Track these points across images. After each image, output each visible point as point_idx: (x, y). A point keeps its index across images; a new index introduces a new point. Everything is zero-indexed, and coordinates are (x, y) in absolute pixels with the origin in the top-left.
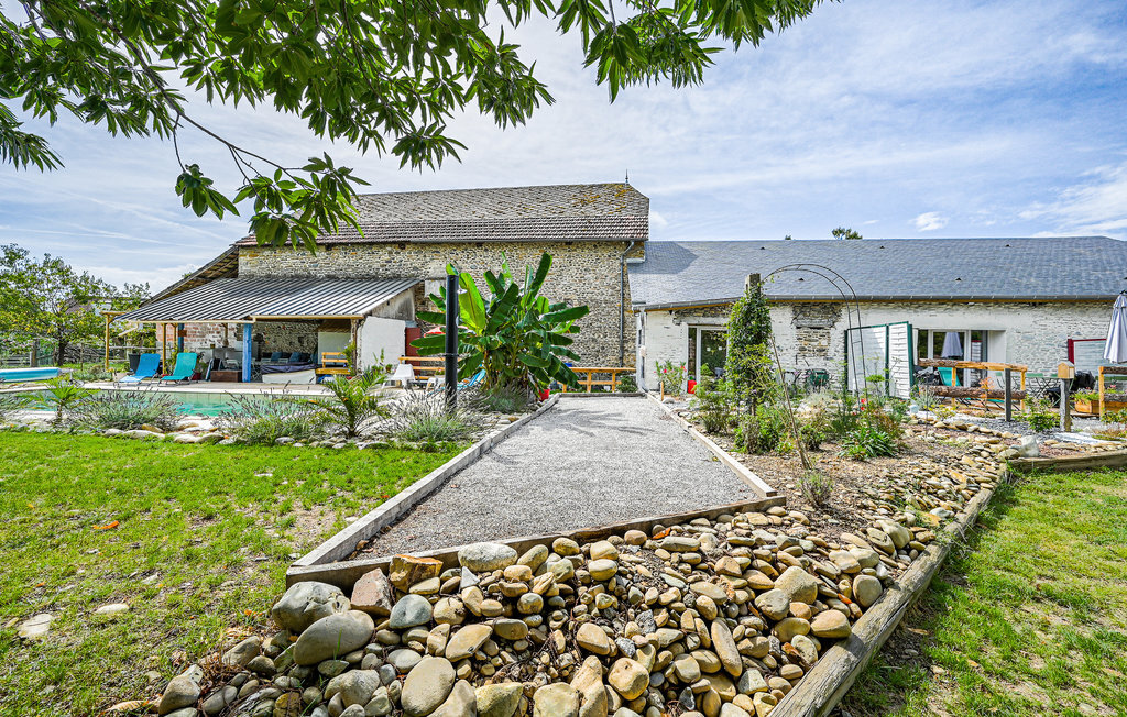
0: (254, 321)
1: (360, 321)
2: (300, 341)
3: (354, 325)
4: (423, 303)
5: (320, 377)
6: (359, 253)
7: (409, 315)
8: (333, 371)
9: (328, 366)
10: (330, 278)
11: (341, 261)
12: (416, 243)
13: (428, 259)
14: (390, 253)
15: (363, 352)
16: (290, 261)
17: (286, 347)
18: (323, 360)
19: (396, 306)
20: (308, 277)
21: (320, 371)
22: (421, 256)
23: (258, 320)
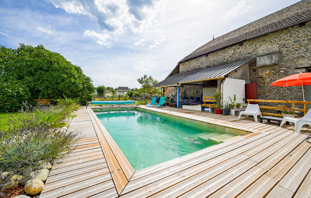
0: (180, 85)
1: (222, 80)
2: (197, 93)
3: (219, 83)
4: (255, 71)
5: (203, 108)
6: (219, 54)
7: (246, 77)
8: (209, 105)
9: (207, 103)
10: (207, 67)
11: (212, 59)
12: (249, 40)
13: (258, 46)
14: (234, 49)
15: (224, 96)
16: (194, 64)
17: (192, 95)
18: (204, 100)
19: (240, 73)
20: (199, 69)
21: (203, 105)
22: (253, 46)
23: (181, 84)
